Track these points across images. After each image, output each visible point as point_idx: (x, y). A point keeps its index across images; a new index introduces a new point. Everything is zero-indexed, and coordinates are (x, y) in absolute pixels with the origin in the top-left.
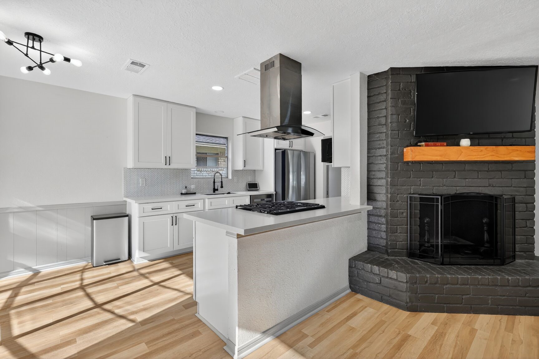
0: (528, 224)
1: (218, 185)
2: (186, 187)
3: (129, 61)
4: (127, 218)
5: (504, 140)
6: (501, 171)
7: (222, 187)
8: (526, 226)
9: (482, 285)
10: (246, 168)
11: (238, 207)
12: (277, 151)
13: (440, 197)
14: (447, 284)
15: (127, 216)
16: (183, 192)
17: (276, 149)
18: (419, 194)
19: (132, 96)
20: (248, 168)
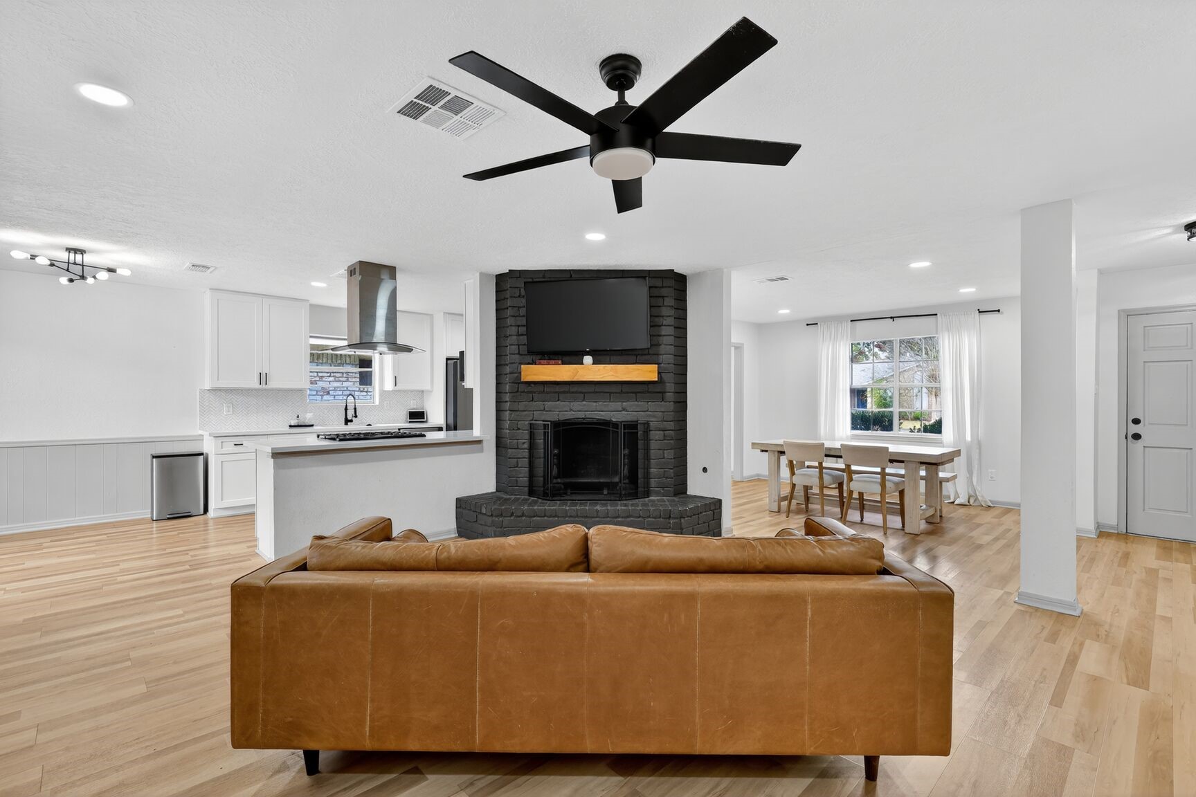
0: (666, 455)
1: (350, 414)
2: (298, 417)
3: (188, 264)
4: (201, 457)
5: (638, 357)
6: (636, 393)
7: (356, 416)
8: (664, 458)
9: (571, 516)
10: (397, 388)
11: (320, 437)
12: (449, 362)
13: (549, 423)
14: (534, 517)
15: (202, 454)
16: (293, 424)
17: (447, 359)
18: (543, 421)
19: (209, 291)
20: (399, 387)
